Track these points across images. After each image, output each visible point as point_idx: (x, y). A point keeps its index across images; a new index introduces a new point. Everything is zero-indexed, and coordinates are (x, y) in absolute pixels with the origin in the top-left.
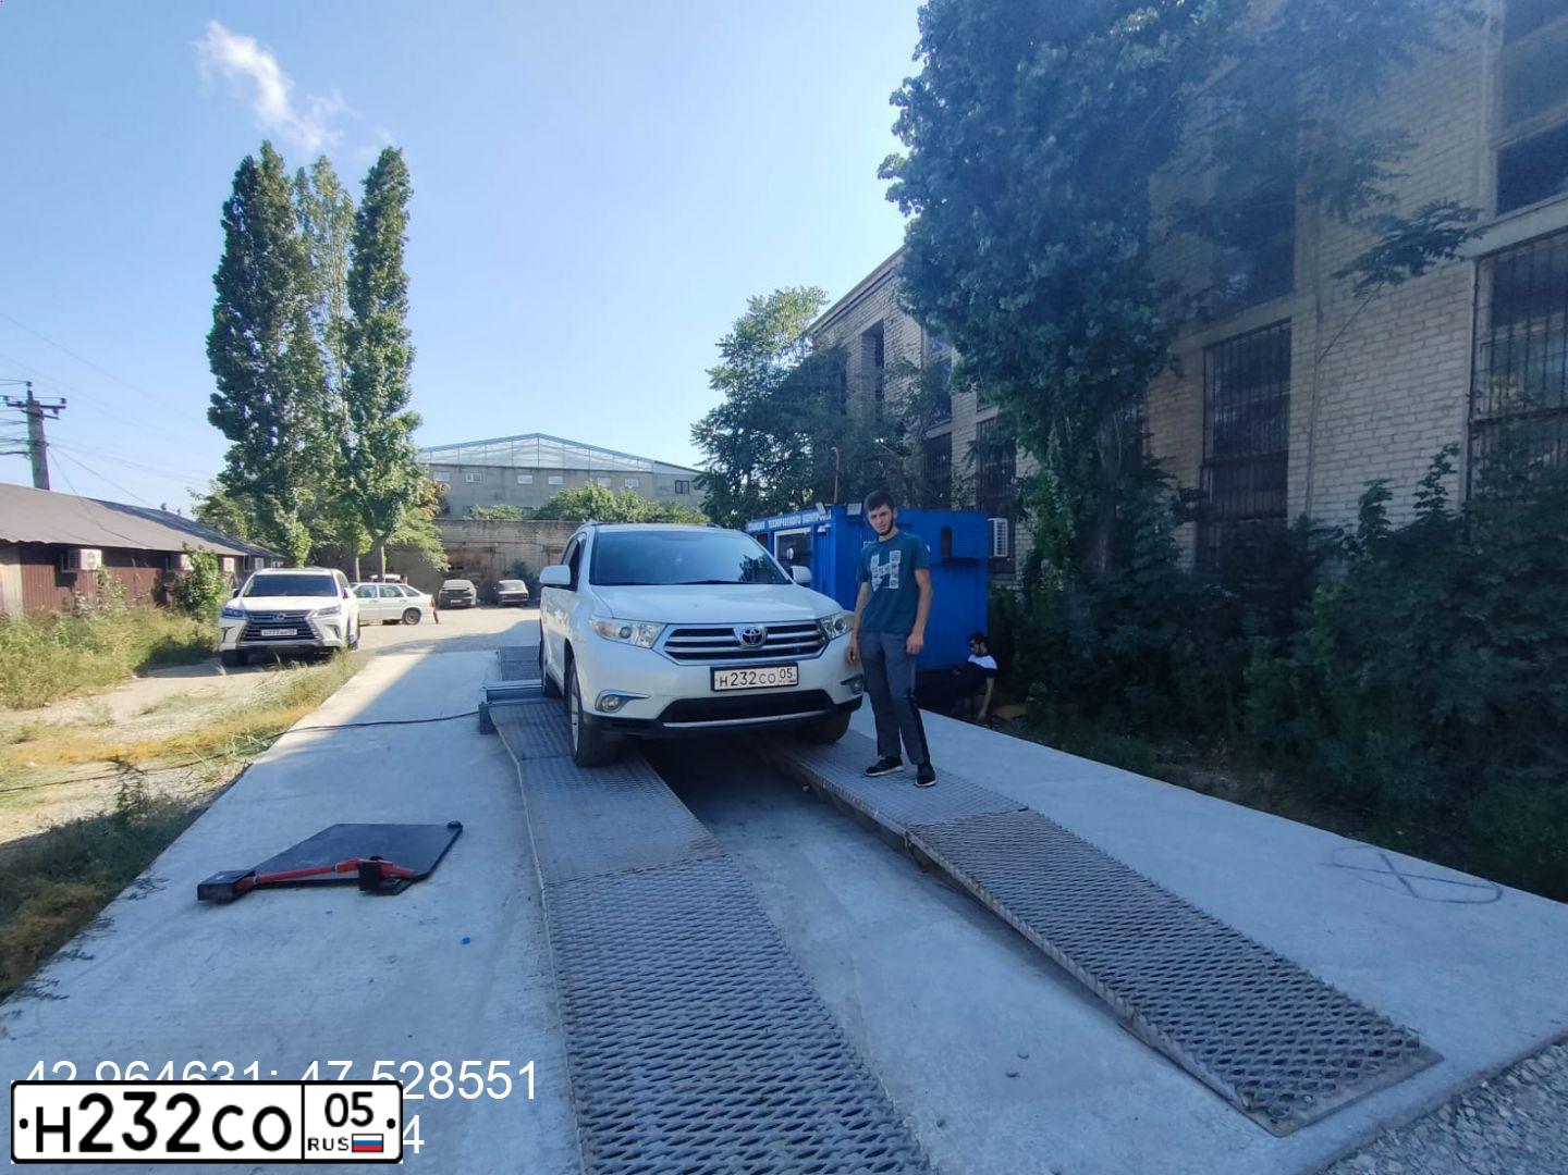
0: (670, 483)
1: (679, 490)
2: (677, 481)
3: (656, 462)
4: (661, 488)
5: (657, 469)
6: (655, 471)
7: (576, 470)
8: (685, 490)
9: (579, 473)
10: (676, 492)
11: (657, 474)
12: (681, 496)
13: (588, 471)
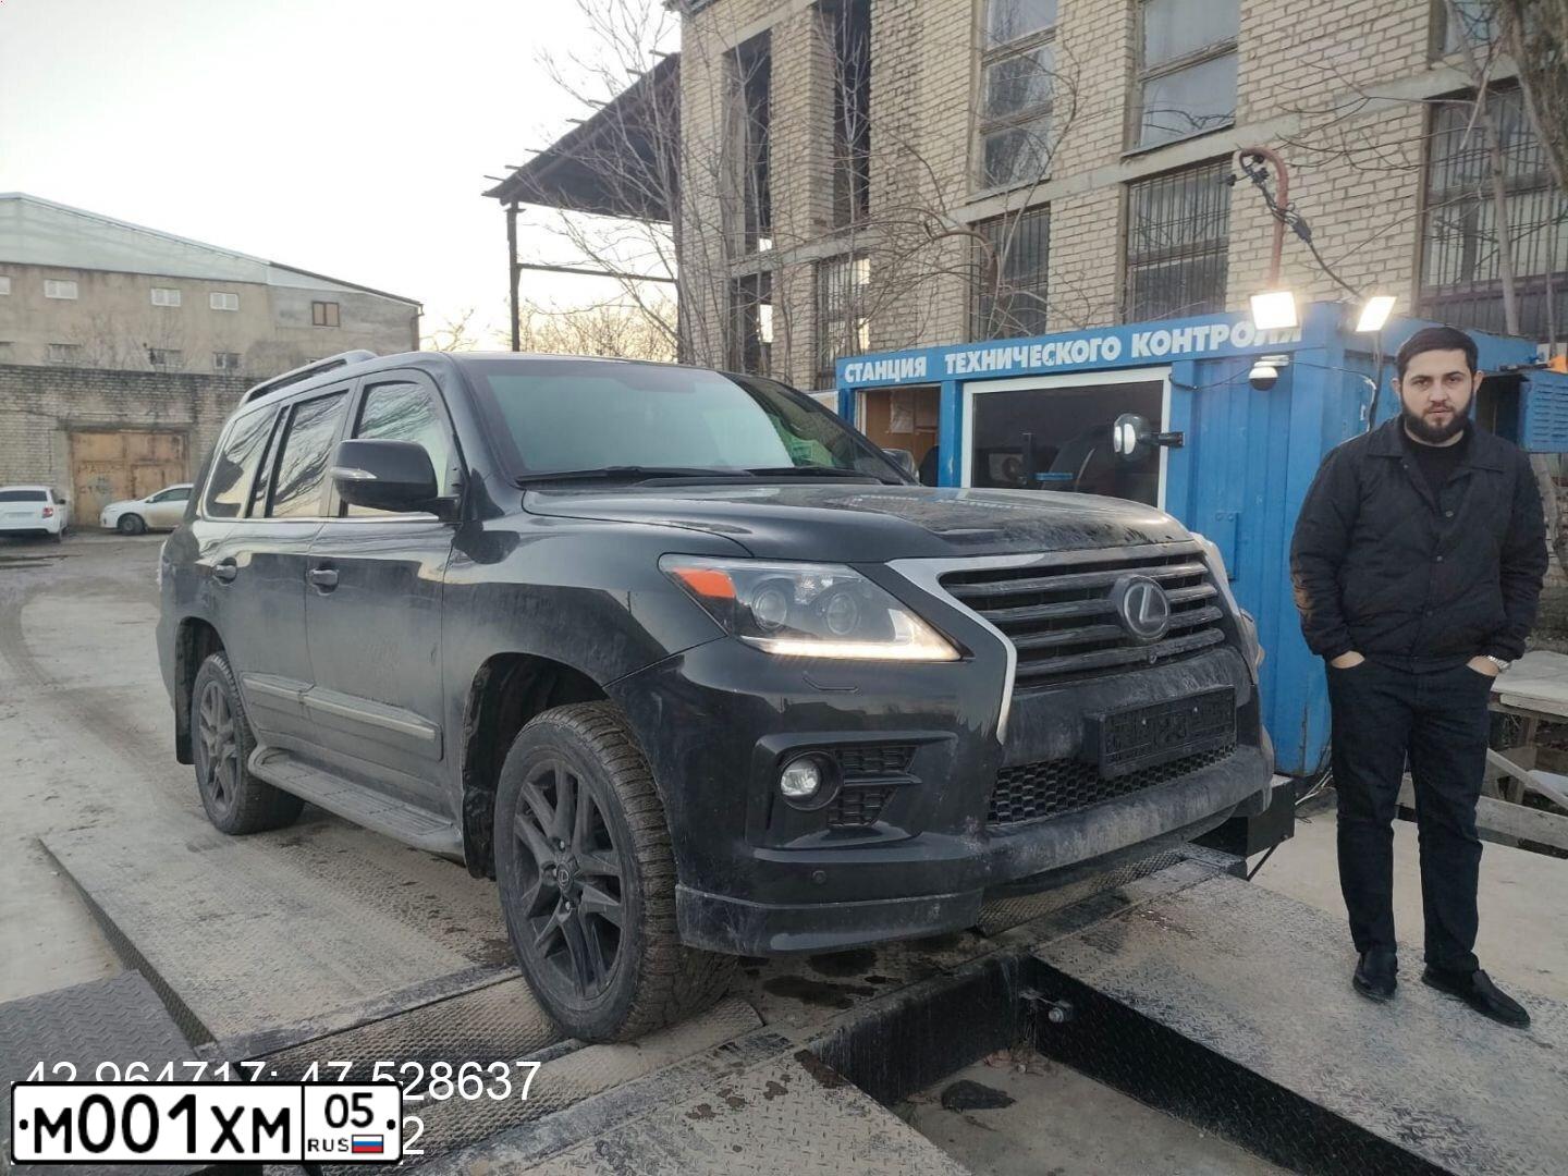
0: (301, 306)
1: (319, 319)
2: (314, 303)
3: (273, 265)
4: (283, 314)
5: (273, 278)
6: (270, 282)
7: (106, 272)
8: (332, 319)
9: (113, 277)
10: (314, 324)
11: (275, 288)
12: (322, 331)
13: (132, 275)
